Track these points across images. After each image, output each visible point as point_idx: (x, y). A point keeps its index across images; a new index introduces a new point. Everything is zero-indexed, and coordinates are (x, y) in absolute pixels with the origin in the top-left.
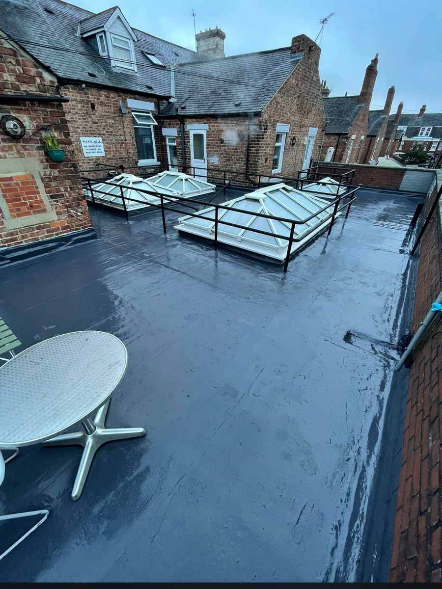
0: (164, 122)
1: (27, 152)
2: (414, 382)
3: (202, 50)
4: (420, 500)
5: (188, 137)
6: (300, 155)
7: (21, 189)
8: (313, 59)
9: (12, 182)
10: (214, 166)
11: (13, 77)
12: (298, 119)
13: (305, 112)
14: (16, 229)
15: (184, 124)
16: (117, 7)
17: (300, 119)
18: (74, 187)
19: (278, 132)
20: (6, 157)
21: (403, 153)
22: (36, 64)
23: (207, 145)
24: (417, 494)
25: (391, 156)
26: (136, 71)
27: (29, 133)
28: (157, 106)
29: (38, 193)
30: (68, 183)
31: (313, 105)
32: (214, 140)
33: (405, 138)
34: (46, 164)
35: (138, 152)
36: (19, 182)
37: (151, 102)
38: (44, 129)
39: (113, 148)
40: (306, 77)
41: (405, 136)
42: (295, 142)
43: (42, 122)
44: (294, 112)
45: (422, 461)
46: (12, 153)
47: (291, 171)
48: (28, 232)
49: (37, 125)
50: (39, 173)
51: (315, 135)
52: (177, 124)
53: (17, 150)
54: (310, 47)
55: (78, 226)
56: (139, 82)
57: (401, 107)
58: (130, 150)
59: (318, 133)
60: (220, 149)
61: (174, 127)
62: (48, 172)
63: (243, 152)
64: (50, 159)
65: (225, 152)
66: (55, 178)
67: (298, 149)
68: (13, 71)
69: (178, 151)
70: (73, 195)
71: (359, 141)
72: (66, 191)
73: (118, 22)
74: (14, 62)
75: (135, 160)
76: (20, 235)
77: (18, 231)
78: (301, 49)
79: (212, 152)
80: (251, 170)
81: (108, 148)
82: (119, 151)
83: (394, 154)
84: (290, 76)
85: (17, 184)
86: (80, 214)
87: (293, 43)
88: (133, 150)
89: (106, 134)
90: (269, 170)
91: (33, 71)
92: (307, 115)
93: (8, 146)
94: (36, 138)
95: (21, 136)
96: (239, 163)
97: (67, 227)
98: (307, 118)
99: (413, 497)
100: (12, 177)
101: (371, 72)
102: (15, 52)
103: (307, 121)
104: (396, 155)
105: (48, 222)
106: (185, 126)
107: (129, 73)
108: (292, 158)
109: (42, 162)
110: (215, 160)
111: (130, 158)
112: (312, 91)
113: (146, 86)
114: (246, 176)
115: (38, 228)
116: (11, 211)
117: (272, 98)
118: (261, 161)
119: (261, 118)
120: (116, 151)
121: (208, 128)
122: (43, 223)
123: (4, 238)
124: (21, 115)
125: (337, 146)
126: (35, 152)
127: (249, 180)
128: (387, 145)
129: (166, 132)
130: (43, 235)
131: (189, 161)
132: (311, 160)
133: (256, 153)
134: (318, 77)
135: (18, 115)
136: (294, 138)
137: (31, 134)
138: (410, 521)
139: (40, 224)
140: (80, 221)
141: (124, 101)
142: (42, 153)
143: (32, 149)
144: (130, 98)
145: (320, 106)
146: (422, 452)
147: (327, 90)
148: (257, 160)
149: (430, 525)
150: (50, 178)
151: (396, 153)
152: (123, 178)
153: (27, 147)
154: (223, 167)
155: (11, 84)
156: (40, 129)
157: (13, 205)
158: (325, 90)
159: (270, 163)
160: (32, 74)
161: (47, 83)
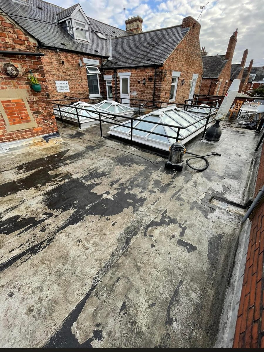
0: (105, 72)
1: (19, 85)
2: (254, 229)
3: (129, 29)
4: (254, 311)
5: (119, 80)
6: (187, 91)
7: (16, 108)
8: (196, 32)
9: (11, 103)
10: (134, 98)
11: (11, 41)
12: (186, 68)
13: (190, 64)
14: (13, 131)
15: (116, 73)
16: (78, 4)
17: (187, 69)
18: (47, 107)
19: (173, 77)
20: (7, 89)
21: (253, 91)
22: (25, 33)
23: (130, 85)
24: (252, 307)
25: (245, 92)
26: (89, 42)
27: (20, 74)
28: (101, 62)
29: (26, 110)
30: (44, 104)
31: (196, 60)
32: (134, 82)
33: (254, 82)
34: (30, 93)
35: (89, 90)
36: (15, 103)
37: (97, 60)
38: (30, 72)
39: (75, 88)
40: (191, 42)
41: (255, 80)
42: (184, 82)
43: (29, 68)
44: (184, 64)
45: (257, 283)
46: (10, 86)
47: (181, 101)
48: (20, 134)
49: (25, 70)
50: (27, 98)
51: (196, 79)
52: (112, 73)
53: (13, 84)
54: (194, 24)
55: (50, 131)
56: (90, 48)
57: (252, 62)
58: (85, 89)
59: (198, 78)
60: (138, 87)
61: (110, 75)
62: (32, 98)
63: (151, 89)
64: (33, 90)
65: (141, 89)
66: (36, 102)
67: (186, 87)
68: (12, 37)
69: (113, 89)
70: (47, 112)
71: (225, 83)
72: (43, 110)
73: (79, 13)
74: (12, 32)
75: (87, 94)
76: (15, 135)
77: (14, 133)
78: (188, 25)
79: (133, 89)
80: (156, 99)
81: (72, 87)
82: (78, 89)
83: (247, 92)
84: (181, 42)
85: (13, 105)
86: (51, 124)
87: (183, 22)
88: (86, 88)
89: (71, 79)
90: (167, 100)
91: (23, 37)
92: (192, 67)
93: (8, 82)
94: (25, 77)
95: (16, 76)
96: (149, 96)
97: (43, 131)
98: (192, 68)
99: (250, 308)
100: (10, 100)
101: (233, 40)
102: (12, 25)
103: (192, 70)
104: (249, 92)
105: (32, 128)
106: (117, 74)
107: (85, 43)
108: (182, 93)
109: (28, 92)
110: (135, 94)
111: (84, 93)
112: (195, 51)
113: (95, 50)
114: (153, 103)
115: (26, 131)
116: (10, 121)
117: (170, 55)
118: (162, 94)
119: (163, 68)
120: (76, 89)
121: (130, 75)
122: (29, 129)
123: (6, 137)
124: (16, 63)
125: (211, 86)
126: (24, 86)
127: (155, 106)
128: (243, 86)
129: (106, 77)
130: (29, 136)
131: (119, 95)
132: (194, 94)
133: (160, 89)
134: (199, 43)
135: (14, 63)
136: (183, 80)
137: (22, 75)
138: (247, 326)
139: (27, 129)
140: (51, 128)
141: (82, 60)
142: (28, 87)
143: (22, 84)
144: (85, 58)
145: (200, 60)
146: (257, 277)
147: (205, 52)
148: (160, 93)
149: (260, 331)
150: (33, 101)
151: (249, 91)
152: (79, 104)
153: (20, 83)
154: (139, 98)
155: (10, 44)
156: (27, 72)
157: (10, 117)
158: (204, 53)
159: (168, 95)
160: (22, 39)
161: (32, 44)
